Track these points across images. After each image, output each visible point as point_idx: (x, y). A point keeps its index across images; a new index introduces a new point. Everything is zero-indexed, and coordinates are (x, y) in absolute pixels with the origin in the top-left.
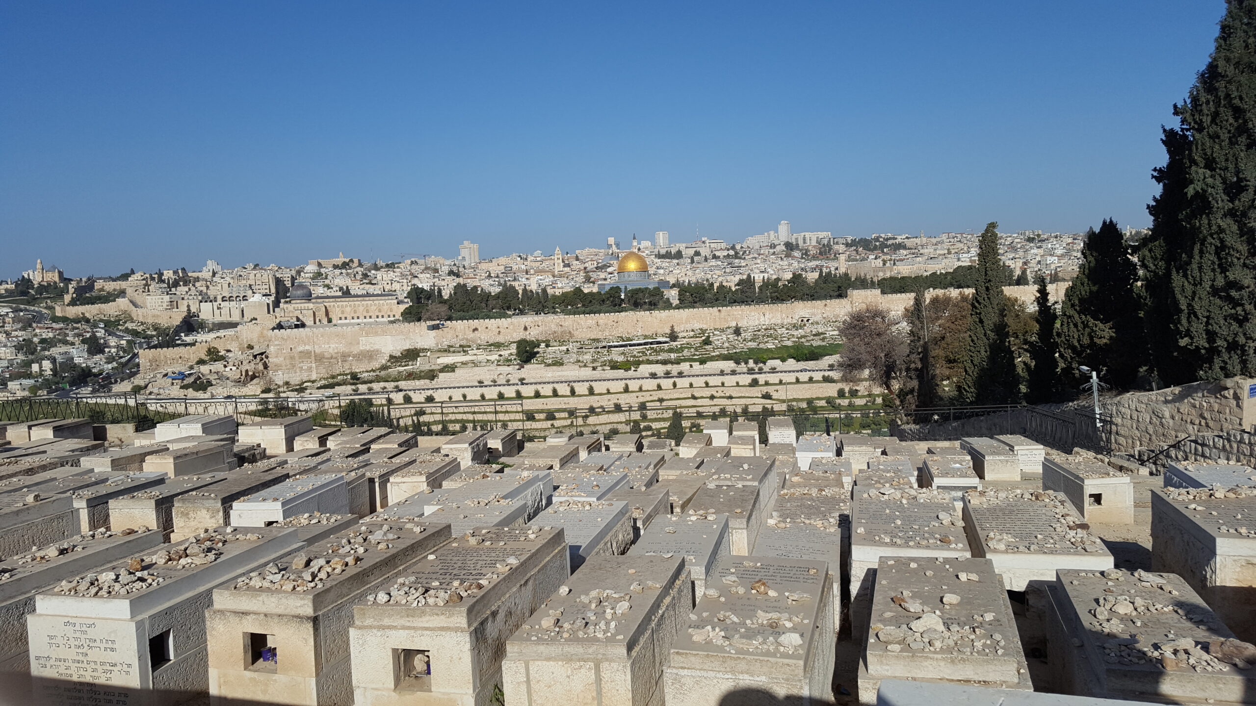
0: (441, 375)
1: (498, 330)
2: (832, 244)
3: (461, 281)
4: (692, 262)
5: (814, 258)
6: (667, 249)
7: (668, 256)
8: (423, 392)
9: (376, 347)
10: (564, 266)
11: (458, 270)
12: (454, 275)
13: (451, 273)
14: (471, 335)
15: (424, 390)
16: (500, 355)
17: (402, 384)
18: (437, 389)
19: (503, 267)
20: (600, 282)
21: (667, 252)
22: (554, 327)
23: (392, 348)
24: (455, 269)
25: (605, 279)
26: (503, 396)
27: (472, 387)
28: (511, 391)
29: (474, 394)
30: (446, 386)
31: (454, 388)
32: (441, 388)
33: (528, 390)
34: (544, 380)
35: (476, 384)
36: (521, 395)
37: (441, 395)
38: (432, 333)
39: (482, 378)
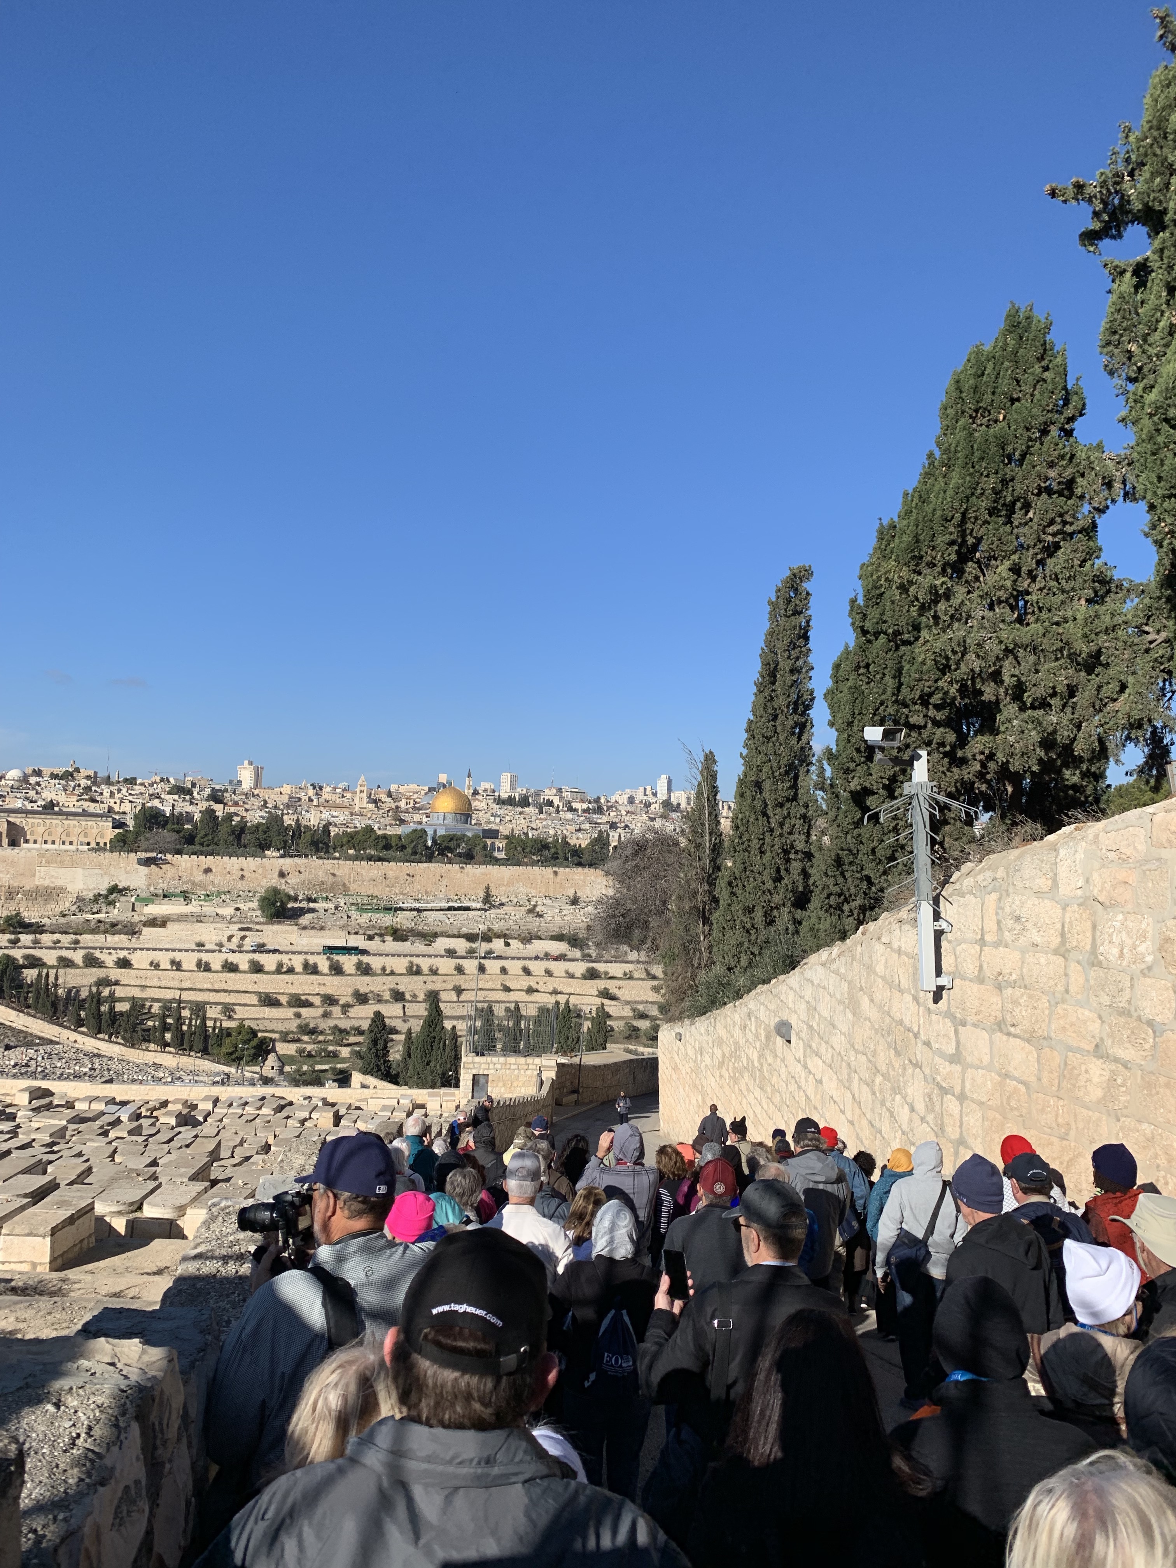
0: (146, 931)
1: (241, 873)
4: (540, 812)
6: (510, 794)
7: (511, 801)
8: (113, 952)
9: (59, 883)
14: (200, 877)
15: (115, 949)
16: (237, 909)
17: (87, 939)
18: (135, 949)
21: (510, 796)
22: (321, 875)
23: (81, 886)
26: (230, 968)
27: (187, 951)
28: (242, 961)
29: (189, 961)
30: (150, 946)
31: (161, 950)
32: (142, 949)
33: (269, 961)
34: (294, 948)
35: (194, 947)
36: (257, 968)
37: (139, 960)
38: (144, 870)
39: (203, 938)
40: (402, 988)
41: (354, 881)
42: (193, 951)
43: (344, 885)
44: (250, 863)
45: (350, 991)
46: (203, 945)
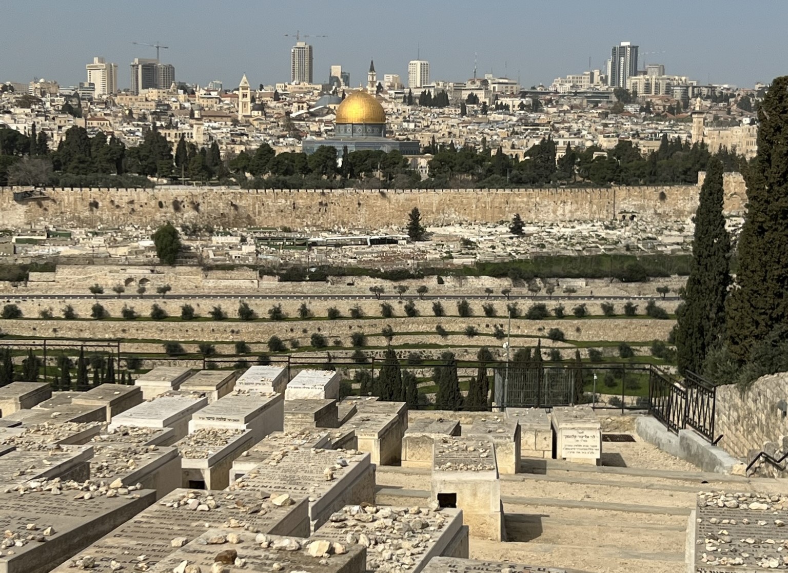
0: (34, 276)
2: (690, 95)
3: (80, 122)
4: (464, 113)
5: (660, 117)
6: (423, 90)
7: (425, 100)
10: (254, 109)
11: (80, 105)
12: (71, 113)
13: (67, 109)
14: (86, 213)
18: (24, 297)
19: (154, 104)
20: (309, 137)
21: (424, 93)
24: (74, 102)
25: (319, 134)
26: (129, 315)
27: (82, 297)
28: (144, 308)
29: (84, 308)
30: (39, 293)
31: (53, 297)
32: (31, 297)
33: (174, 308)
34: (201, 292)
35: (89, 293)
36: (159, 315)
37: (30, 308)
38: (21, 209)
39: (101, 282)
40: (325, 333)
41: (260, 212)
42: (89, 297)
43: (249, 217)
44: (141, 195)
45: (267, 338)
46: (100, 291)
